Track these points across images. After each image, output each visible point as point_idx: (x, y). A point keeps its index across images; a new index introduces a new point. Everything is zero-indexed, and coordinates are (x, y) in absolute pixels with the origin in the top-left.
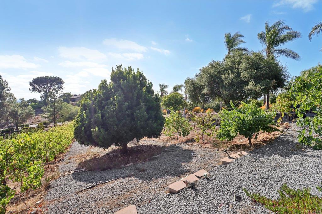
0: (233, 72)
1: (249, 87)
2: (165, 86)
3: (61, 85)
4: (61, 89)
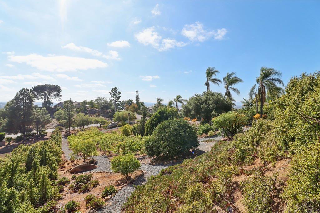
0: (206, 104)
1: (213, 113)
2: (160, 100)
3: (59, 93)
4: (59, 96)
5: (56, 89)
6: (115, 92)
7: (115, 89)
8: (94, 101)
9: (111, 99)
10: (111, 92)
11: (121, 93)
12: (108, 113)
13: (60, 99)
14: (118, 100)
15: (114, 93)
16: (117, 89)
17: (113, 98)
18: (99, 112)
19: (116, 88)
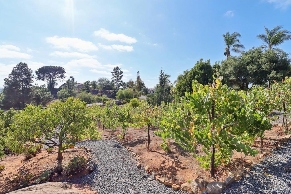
3: (63, 74)
4: (63, 77)
5: (60, 71)
6: (116, 71)
7: (117, 69)
8: (97, 81)
9: (113, 78)
10: (113, 72)
11: (122, 73)
12: (110, 93)
13: (64, 80)
14: (120, 80)
15: (116, 73)
16: (119, 68)
17: (115, 78)
18: (101, 92)
19: (117, 67)
